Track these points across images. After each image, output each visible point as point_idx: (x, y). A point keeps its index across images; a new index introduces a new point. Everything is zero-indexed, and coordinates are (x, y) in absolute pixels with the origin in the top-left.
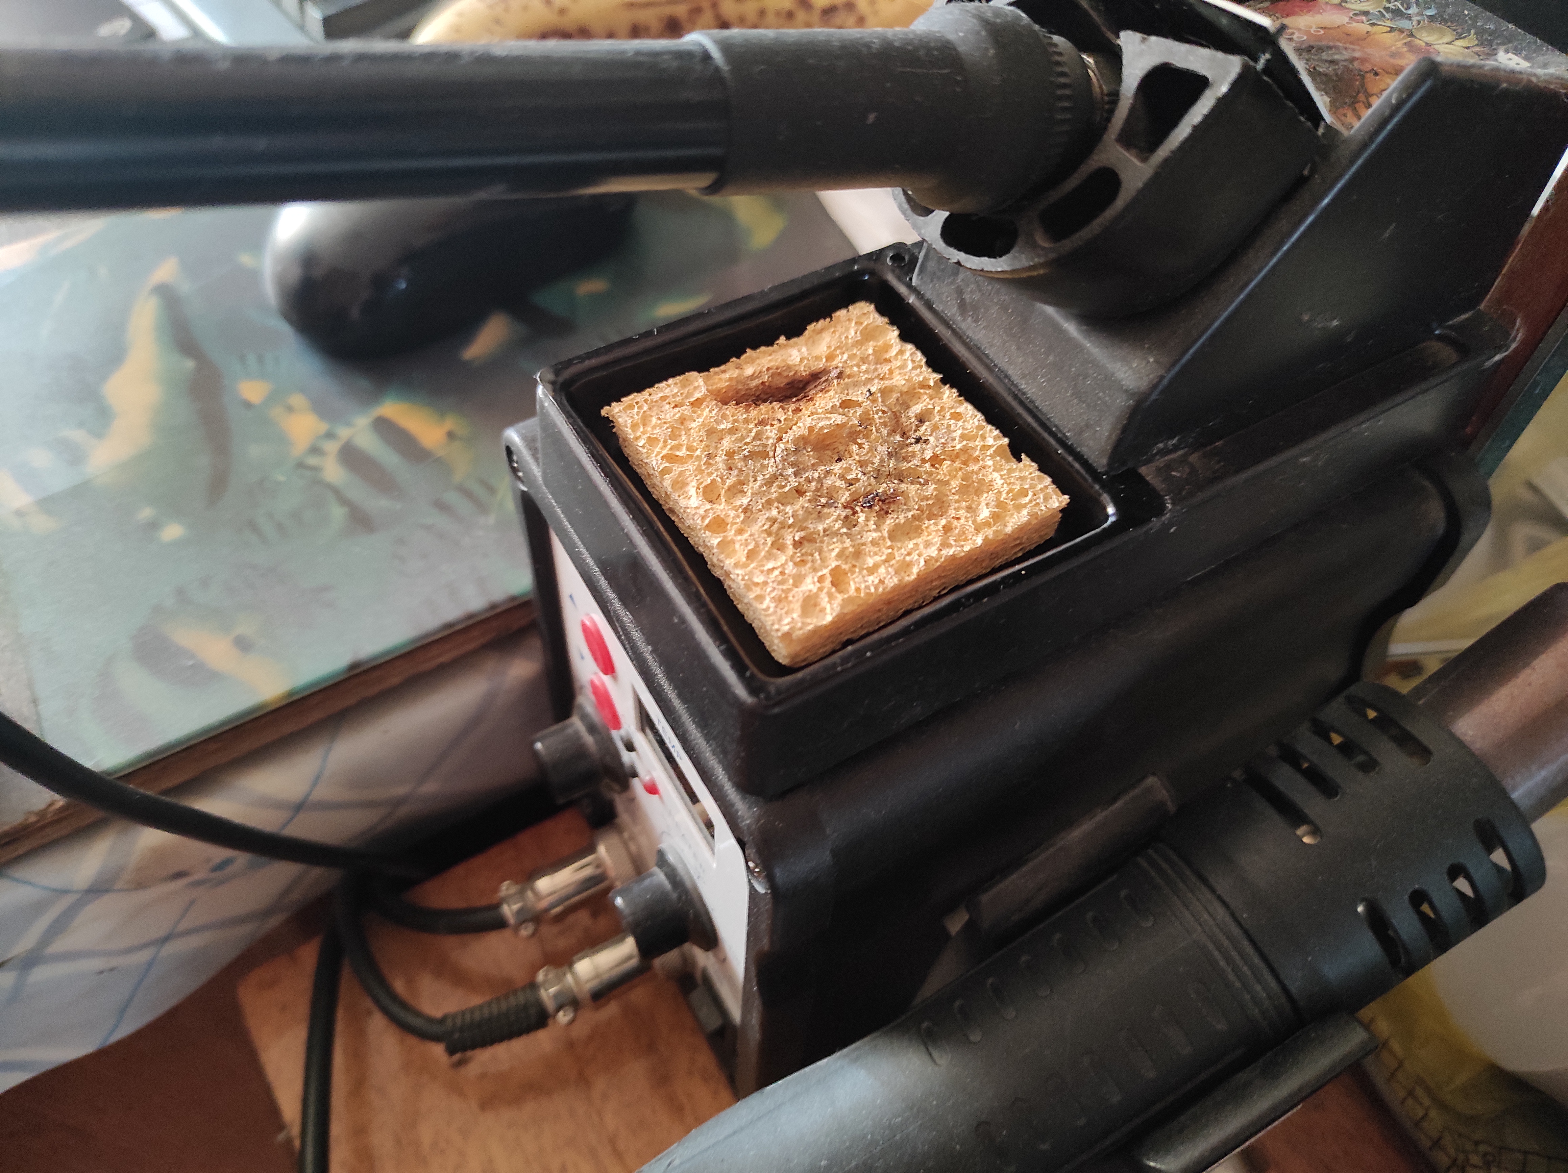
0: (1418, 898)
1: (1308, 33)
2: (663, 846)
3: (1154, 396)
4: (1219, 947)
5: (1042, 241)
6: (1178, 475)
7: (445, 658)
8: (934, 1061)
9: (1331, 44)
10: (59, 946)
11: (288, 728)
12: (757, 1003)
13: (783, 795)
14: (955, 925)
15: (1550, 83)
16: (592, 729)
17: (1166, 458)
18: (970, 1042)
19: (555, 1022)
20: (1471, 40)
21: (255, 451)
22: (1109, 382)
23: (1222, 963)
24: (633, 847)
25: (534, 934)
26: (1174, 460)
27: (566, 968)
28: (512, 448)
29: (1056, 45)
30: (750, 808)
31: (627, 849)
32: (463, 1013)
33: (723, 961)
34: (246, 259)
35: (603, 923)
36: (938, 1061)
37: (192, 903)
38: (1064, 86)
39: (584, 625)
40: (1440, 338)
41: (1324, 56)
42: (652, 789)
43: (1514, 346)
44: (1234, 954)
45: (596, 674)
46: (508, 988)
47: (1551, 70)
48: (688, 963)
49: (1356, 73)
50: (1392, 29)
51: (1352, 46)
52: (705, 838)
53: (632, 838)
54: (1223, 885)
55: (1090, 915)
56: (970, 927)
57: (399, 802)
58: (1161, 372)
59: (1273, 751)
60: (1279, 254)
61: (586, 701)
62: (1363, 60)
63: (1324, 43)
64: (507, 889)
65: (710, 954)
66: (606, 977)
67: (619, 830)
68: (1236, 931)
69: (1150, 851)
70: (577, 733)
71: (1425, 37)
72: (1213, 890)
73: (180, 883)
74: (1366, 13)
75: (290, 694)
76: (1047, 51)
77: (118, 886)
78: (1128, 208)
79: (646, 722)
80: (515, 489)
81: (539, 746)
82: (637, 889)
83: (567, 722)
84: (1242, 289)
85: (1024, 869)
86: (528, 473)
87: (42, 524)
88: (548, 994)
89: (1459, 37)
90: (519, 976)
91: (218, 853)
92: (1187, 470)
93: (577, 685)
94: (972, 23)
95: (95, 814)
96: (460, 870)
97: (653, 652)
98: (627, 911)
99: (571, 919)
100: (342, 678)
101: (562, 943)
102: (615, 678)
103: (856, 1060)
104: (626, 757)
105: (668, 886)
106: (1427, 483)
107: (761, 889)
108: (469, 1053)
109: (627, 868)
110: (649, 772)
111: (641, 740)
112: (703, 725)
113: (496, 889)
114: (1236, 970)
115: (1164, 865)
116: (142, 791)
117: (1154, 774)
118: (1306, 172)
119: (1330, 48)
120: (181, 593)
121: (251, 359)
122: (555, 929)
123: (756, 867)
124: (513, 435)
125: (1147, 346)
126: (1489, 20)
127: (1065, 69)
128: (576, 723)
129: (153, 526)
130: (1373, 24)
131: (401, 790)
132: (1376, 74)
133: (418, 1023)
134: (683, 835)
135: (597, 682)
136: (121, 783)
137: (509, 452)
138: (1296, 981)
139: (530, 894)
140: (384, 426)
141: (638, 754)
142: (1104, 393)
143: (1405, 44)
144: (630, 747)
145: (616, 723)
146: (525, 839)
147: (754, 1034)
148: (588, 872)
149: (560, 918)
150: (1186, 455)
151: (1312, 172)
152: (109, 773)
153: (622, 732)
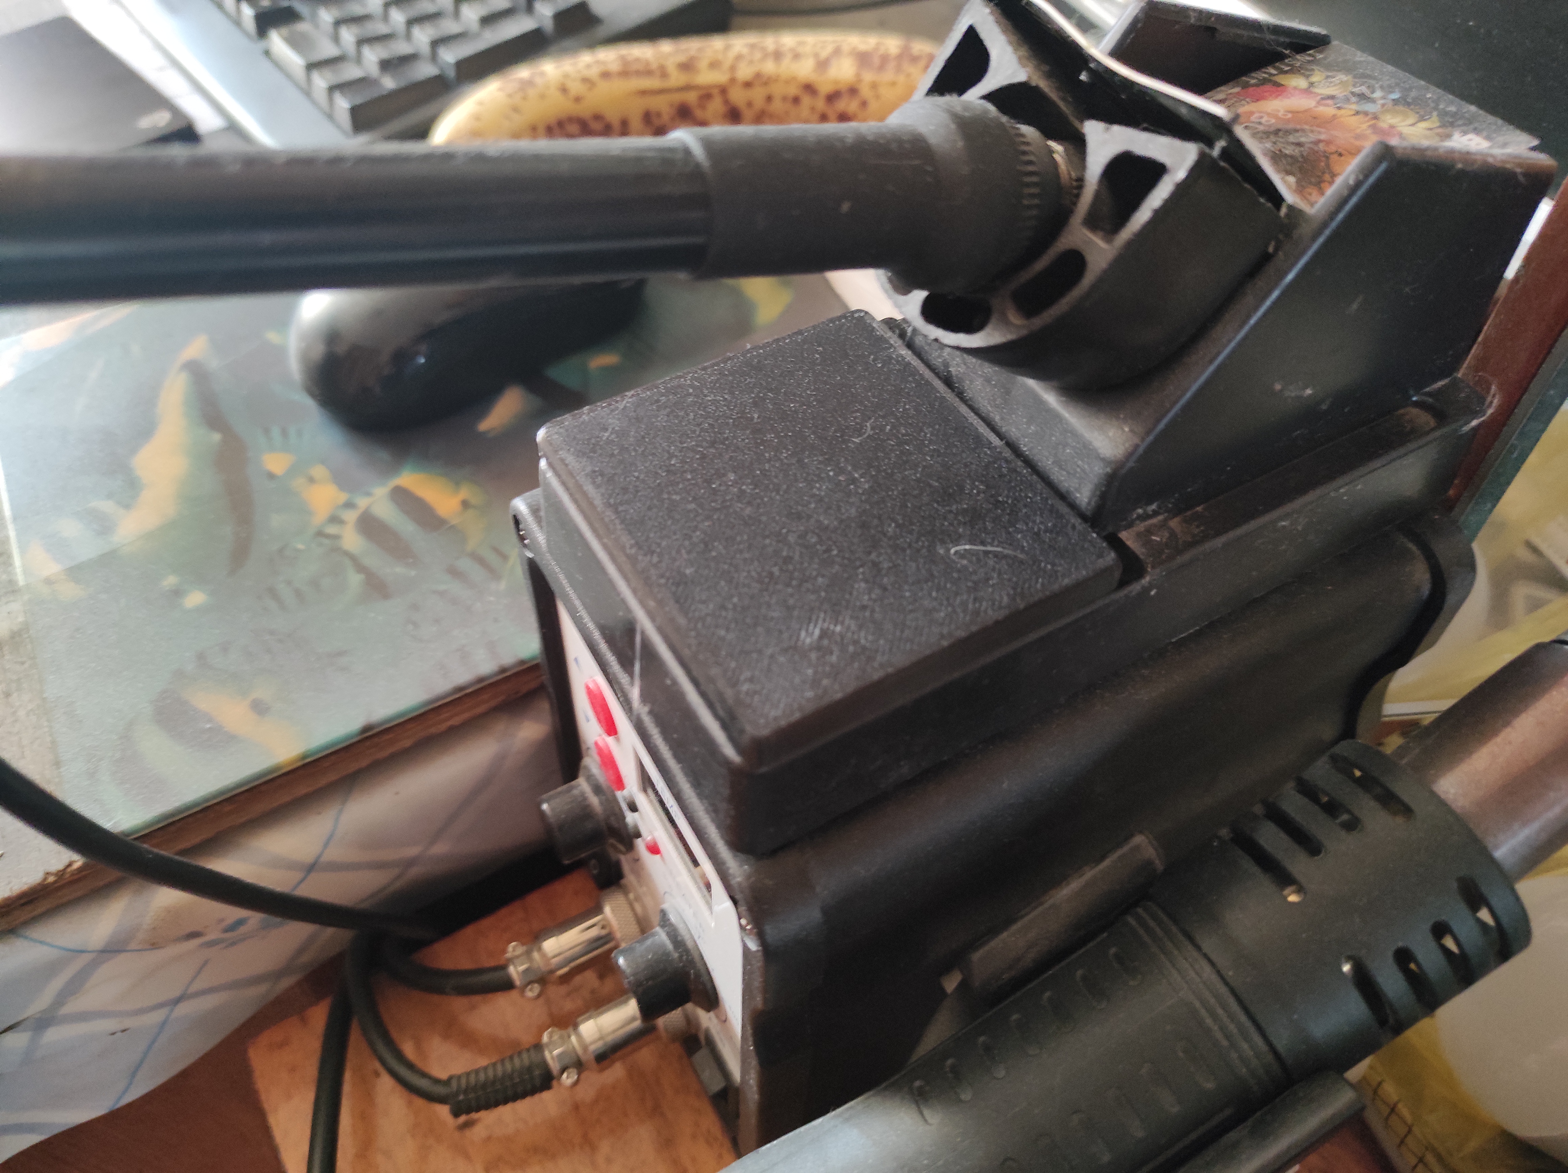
0: (1403, 957)
1: (1276, 117)
2: (665, 906)
3: (1131, 464)
4: (1204, 1003)
5: (1014, 318)
6: (1158, 539)
7: (456, 721)
8: (926, 1121)
9: (1298, 127)
10: (73, 1006)
11: (302, 790)
12: (754, 1062)
13: (773, 853)
14: (951, 983)
15: (1508, 162)
16: (598, 789)
17: (1146, 523)
18: (961, 1101)
19: (560, 1084)
20: (1433, 122)
21: (276, 521)
22: (1087, 450)
23: (1209, 1021)
24: (638, 908)
25: (539, 996)
26: (1155, 525)
27: (571, 1029)
28: (519, 517)
29: (1023, 136)
30: (741, 866)
31: (633, 909)
32: (468, 1074)
33: (724, 1021)
34: (272, 337)
35: (609, 985)
36: (930, 1121)
37: (206, 963)
38: (1032, 174)
39: (588, 688)
40: (1416, 404)
41: (1291, 139)
42: (654, 849)
43: (1490, 411)
44: (1220, 1011)
45: (600, 735)
46: (516, 1049)
47: (1509, 150)
48: (691, 1022)
49: (1322, 154)
50: (1357, 113)
51: (1319, 129)
52: (704, 896)
53: (638, 899)
54: (1208, 944)
55: (1079, 973)
56: (964, 986)
57: (411, 863)
58: (1136, 440)
59: (1258, 809)
60: (1246, 328)
61: (591, 763)
62: (1328, 143)
63: (1291, 126)
64: (514, 950)
65: (712, 1014)
66: (610, 1039)
67: (625, 891)
68: (1223, 990)
69: (1140, 910)
70: (583, 794)
71: (1389, 120)
72: (1198, 948)
73: (195, 943)
74: (1332, 97)
75: (304, 756)
76: (1015, 142)
77: (133, 946)
78: (1094, 287)
79: (646, 782)
80: (522, 555)
81: (545, 806)
82: (640, 949)
83: (573, 783)
84: (1211, 362)
85: (1014, 927)
86: (534, 541)
87: (69, 591)
88: (553, 1055)
89: (1422, 119)
90: (527, 1039)
91: (232, 913)
92: (1167, 534)
93: (584, 747)
94: (943, 118)
95: (114, 874)
96: (469, 931)
97: (651, 712)
98: (628, 971)
99: (578, 979)
100: (354, 740)
101: (569, 1005)
102: (618, 740)
103: (847, 1120)
104: (630, 818)
105: (670, 946)
106: (1412, 546)
107: (753, 946)
108: (474, 1116)
109: (634, 928)
110: (651, 832)
111: (642, 800)
112: (697, 784)
113: (504, 951)
114: (1222, 1029)
115: (1152, 924)
116: (156, 850)
117: (1141, 832)
118: (1271, 249)
119: (1297, 131)
120: (201, 657)
121: (276, 432)
122: (563, 989)
123: (748, 924)
124: (520, 505)
125: (1122, 416)
126: (1452, 103)
127: (1032, 158)
128: (582, 784)
129: (177, 593)
130: (1339, 108)
131: (412, 851)
132: (1340, 155)
133: (423, 1083)
134: (683, 895)
135: (601, 743)
136: (137, 843)
137: (517, 521)
138: (1283, 1039)
139: (536, 955)
140: (401, 496)
141: (641, 815)
142: (1082, 460)
143: (1370, 126)
144: (633, 808)
145: (619, 783)
146: (534, 899)
147: (752, 1095)
148: (594, 933)
149: (565, 979)
150: (1165, 521)
151: (1277, 249)
152: (127, 834)
153: (625, 792)
